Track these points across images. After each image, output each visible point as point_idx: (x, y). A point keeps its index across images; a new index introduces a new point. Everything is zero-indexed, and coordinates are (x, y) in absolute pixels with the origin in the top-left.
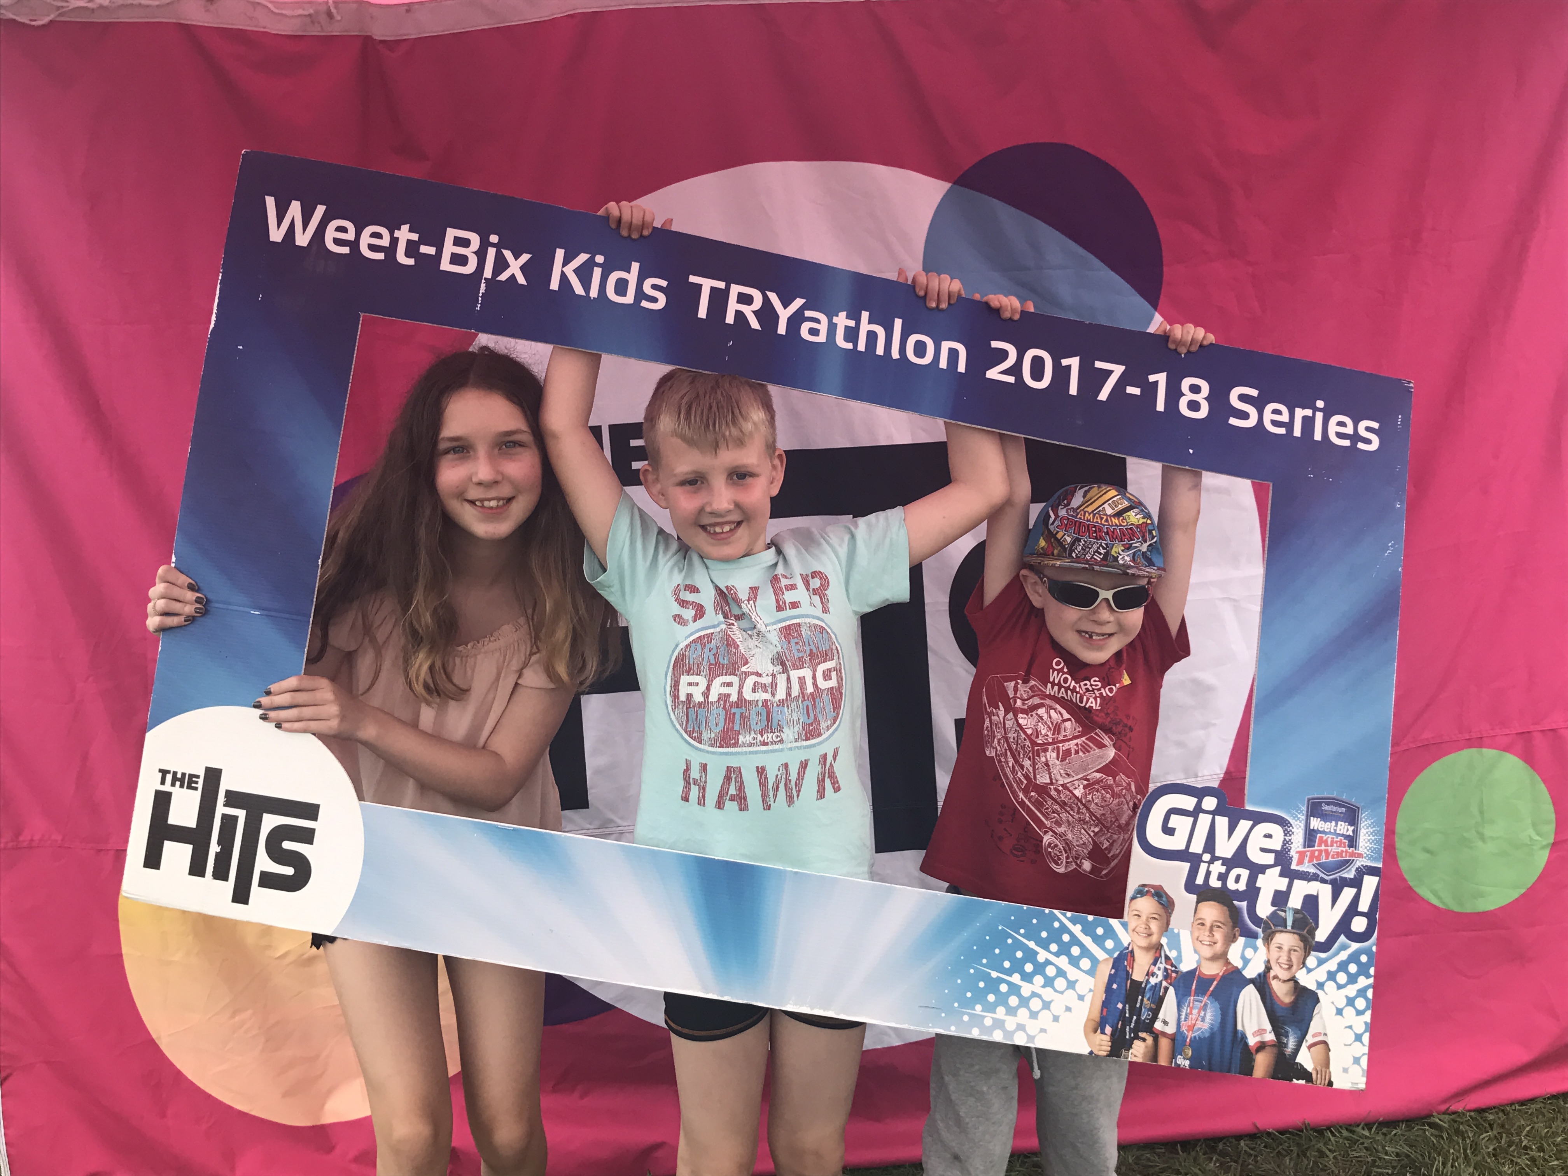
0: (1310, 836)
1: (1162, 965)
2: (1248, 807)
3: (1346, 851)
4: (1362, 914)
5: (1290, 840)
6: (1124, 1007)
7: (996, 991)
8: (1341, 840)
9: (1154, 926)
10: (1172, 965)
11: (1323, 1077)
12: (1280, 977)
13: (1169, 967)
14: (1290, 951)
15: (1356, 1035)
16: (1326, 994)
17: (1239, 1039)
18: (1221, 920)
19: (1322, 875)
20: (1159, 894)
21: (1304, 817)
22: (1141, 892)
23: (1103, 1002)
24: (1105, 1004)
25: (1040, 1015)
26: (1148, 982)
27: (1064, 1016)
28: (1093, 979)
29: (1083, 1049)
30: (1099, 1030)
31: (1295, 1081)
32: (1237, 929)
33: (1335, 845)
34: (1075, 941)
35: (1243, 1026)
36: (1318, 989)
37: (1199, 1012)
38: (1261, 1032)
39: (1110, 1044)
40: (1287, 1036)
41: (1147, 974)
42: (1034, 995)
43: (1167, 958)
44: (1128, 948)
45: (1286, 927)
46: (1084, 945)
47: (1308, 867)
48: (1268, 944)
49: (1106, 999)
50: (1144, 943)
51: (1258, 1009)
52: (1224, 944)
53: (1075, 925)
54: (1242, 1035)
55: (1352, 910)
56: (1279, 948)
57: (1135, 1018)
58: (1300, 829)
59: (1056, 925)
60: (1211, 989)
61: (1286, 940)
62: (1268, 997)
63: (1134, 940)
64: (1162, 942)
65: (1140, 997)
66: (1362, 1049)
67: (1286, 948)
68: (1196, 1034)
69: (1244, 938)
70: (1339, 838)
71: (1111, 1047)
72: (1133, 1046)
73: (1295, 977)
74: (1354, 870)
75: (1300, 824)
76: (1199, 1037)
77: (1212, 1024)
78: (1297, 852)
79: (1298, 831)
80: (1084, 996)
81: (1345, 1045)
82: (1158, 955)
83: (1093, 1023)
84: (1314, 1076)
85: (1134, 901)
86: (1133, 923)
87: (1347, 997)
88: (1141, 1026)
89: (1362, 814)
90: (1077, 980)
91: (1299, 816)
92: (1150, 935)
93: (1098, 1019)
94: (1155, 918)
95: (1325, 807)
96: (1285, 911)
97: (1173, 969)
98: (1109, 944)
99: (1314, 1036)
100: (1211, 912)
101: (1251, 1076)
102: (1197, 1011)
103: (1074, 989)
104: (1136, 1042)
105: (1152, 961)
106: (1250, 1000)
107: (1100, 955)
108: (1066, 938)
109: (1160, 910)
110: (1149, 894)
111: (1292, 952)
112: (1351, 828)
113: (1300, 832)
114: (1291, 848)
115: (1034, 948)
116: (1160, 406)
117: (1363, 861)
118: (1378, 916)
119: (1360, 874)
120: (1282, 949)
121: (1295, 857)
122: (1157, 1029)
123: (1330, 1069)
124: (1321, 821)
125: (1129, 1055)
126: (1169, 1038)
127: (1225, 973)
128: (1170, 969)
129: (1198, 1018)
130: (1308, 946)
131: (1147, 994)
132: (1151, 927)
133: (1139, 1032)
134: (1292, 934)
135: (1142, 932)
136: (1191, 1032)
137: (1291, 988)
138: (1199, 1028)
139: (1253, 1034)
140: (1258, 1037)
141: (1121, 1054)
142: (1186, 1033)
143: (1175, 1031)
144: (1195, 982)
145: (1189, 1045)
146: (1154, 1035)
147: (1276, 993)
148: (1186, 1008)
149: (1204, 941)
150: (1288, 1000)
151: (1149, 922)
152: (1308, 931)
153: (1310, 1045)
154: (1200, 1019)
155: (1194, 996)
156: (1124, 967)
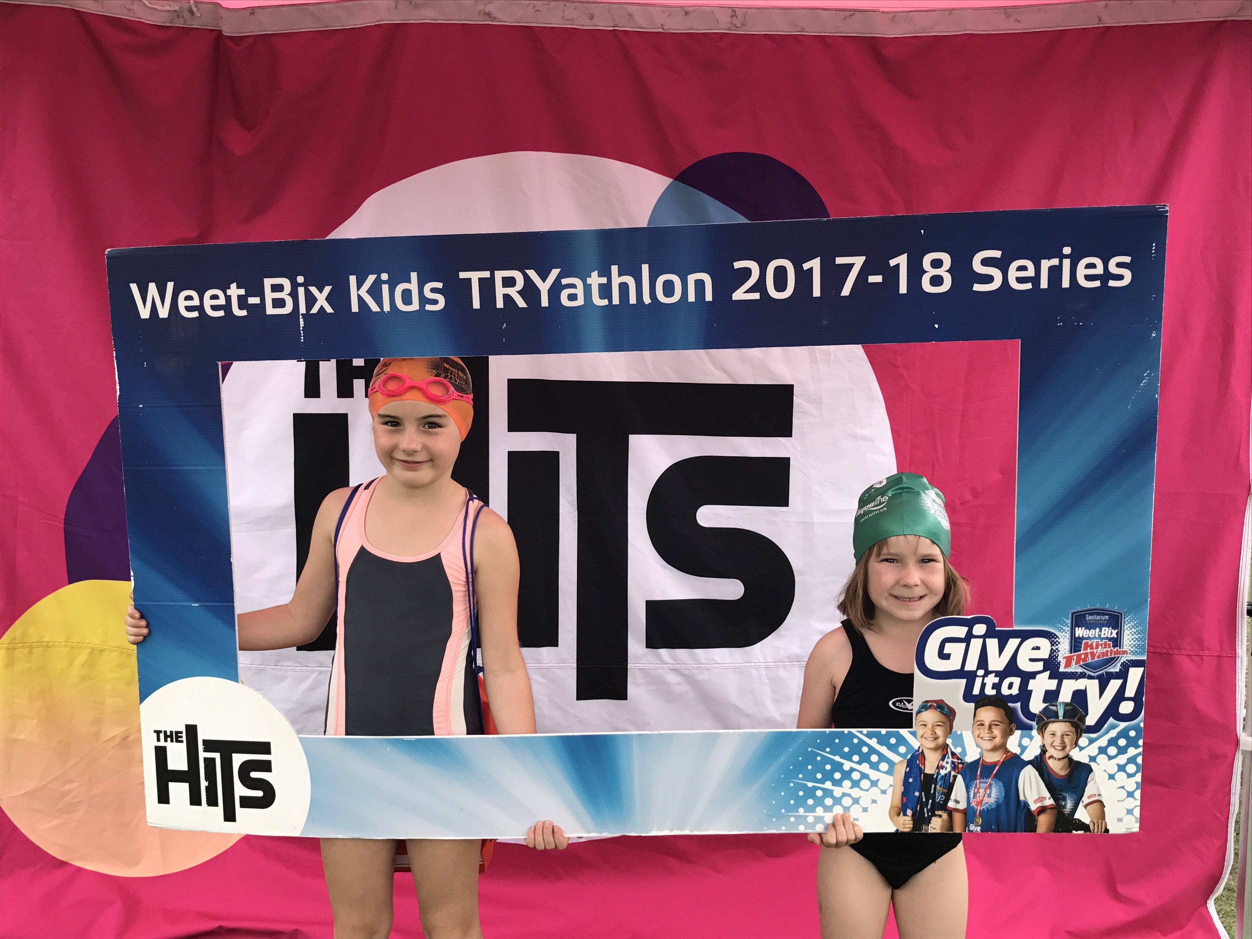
0: (1076, 644)
1: (949, 759)
2: (1016, 628)
3: (1111, 650)
4: (1129, 699)
5: (1057, 649)
6: (921, 795)
7: (813, 796)
8: (1106, 642)
9: (939, 731)
10: (958, 759)
11: (1100, 827)
12: (1055, 756)
13: (955, 760)
14: (1062, 736)
15: (1127, 792)
17: (1023, 807)
18: (999, 720)
19: (1088, 673)
20: (941, 706)
21: (1068, 629)
22: (926, 706)
23: (903, 793)
24: (904, 794)
26: (938, 773)
27: (871, 807)
28: (891, 778)
30: (902, 812)
31: (1074, 832)
32: (1013, 724)
33: (1100, 647)
34: (872, 751)
36: (1090, 761)
37: (985, 791)
38: (1041, 799)
39: (912, 822)
40: (1064, 799)
41: (938, 768)
42: (844, 795)
43: (953, 754)
44: (918, 751)
45: (1058, 717)
46: (881, 753)
47: (1075, 668)
48: (1042, 733)
49: (904, 790)
50: (932, 745)
51: (1037, 783)
52: (1002, 738)
53: (871, 739)
54: (1025, 803)
55: (1120, 696)
56: (1053, 734)
57: (930, 801)
58: (1066, 639)
59: (856, 741)
60: (994, 772)
61: (1058, 728)
62: (1046, 773)
63: (922, 744)
64: (947, 742)
65: (933, 785)
66: (1135, 803)
67: (1059, 734)
68: (984, 807)
70: (1104, 641)
71: (913, 824)
72: (931, 821)
73: (1068, 755)
74: (1119, 665)
75: (1066, 635)
76: (987, 809)
77: (997, 798)
78: (1064, 658)
79: (1064, 641)
81: (1118, 801)
82: (945, 752)
83: (896, 809)
84: (1091, 827)
85: (920, 715)
86: (920, 731)
87: (1118, 765)
88: (937, 806)
89: (1125, 619)
90: (878, 780)
91: (1064, 628)
92: (936, 739)
93: (900, 806)
94: (939, 725)
95: (1089, 618)
96: (1056, 706)
97: (960, 761)
98: (902, 749)
99: (1089, 797)
100: (988, 714)
101: (1035, 832)
102: (983, 790)
103: (877, 786)
104: (933, 818)
105: (940, 758)
106: (1030, 777)
107: (895, 758)
108: (865, 750)
109: (943, 718)
110: (931, 708)
111: (1065, 736)
112: (1115, 632)
113: (1066, 641)
114: (1058, 655)
115: (839, 761)
116: (903, 289)
117: (1128, 656)
118: (1144, 699)
119: (1126, 667)
120: (1056, 735)
121: (1063, 663)
122: (951, 807)
123: (1106, 820)
124: (1085, 629)
125: (928, 829)
126: (961, 813)
127: (1005, 760)
128: (956, 762)
129: (984, 795)
130: (1079, 731)
131: (939, 782)
132: (937, 732)
133: (935, 811)
134: (1064, 723)
135: (929, 737)
136: (980, 806)
137: (1065, 764)
138: (986, 803)
139: (1034, 802)
140: (1039, 803)
141: (923, 829)
142: (976, 807)
143: (966, 807)
144: (980, 769)
145: (979, 816)
146: (948, 812)
147: (1053, 770)
148: (973, 789)
149: (985, 737)
150: (1063, 773)
151: (935, 729)
152: (1078, 718)
153: (1086, 804)
154: (986, 795)
155: (980, 779)
156: (917, 765)
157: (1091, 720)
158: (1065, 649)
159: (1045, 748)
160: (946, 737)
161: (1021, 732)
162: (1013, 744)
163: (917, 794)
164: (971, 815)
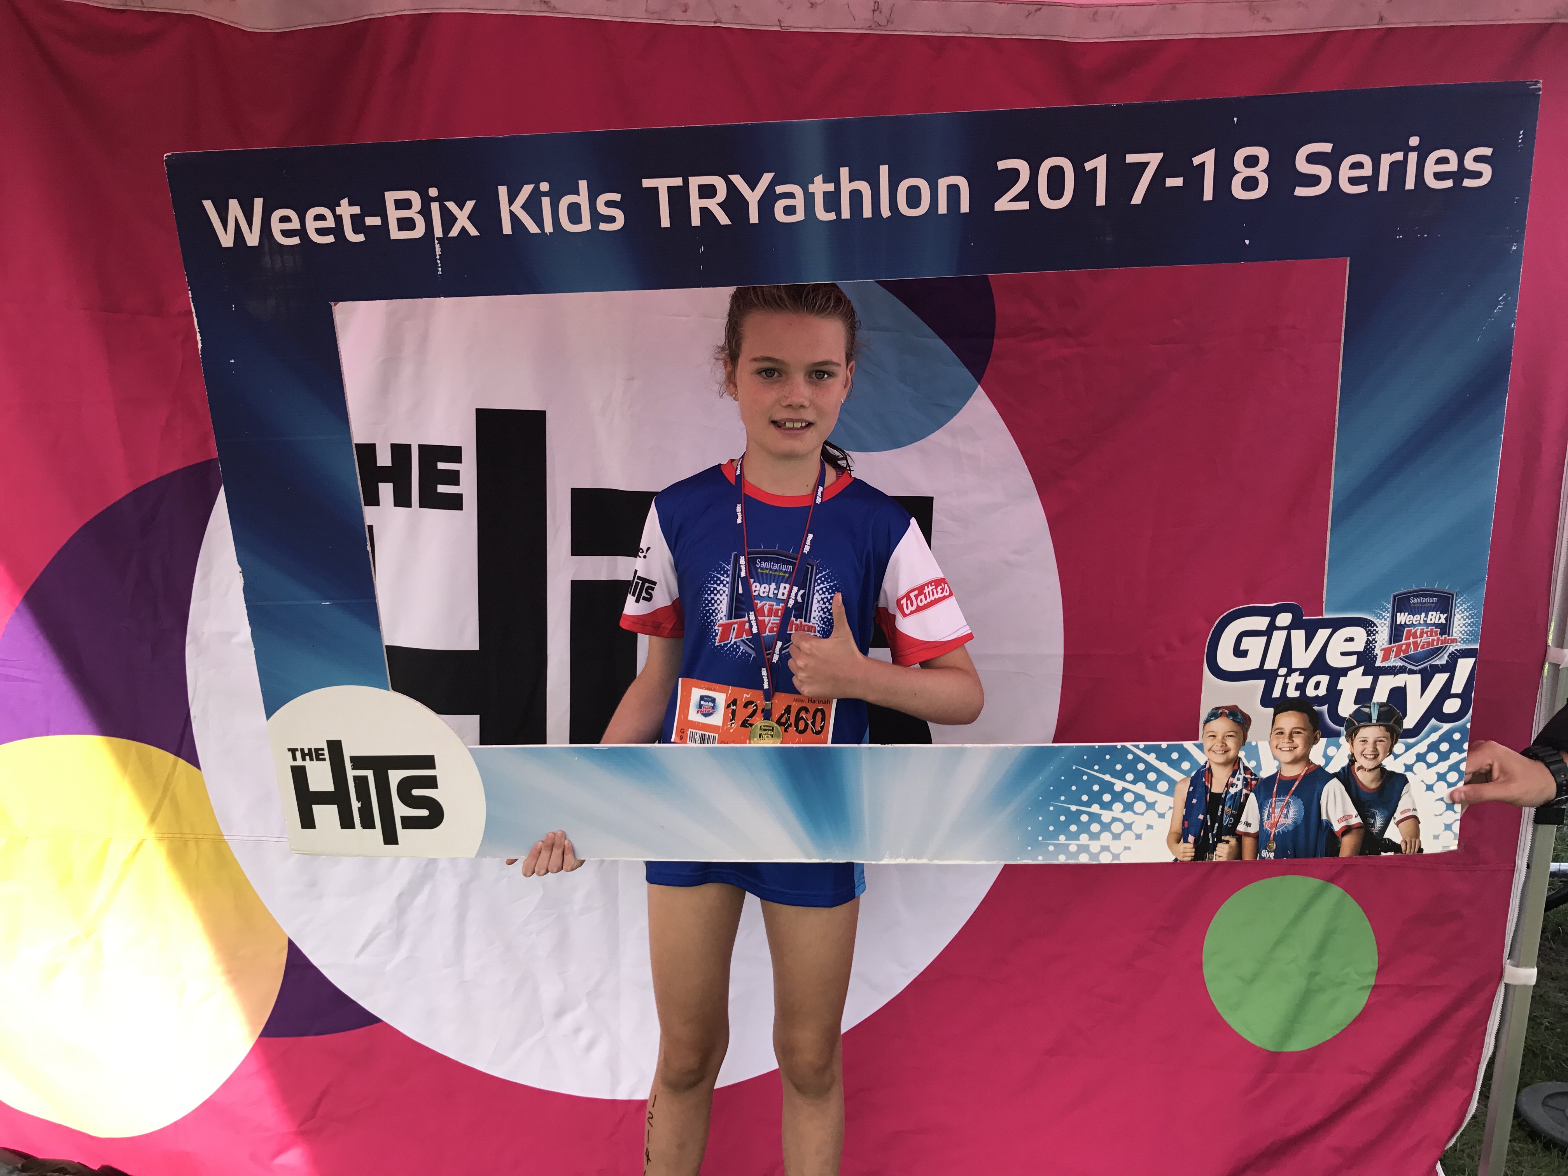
0: (1397, 631)
1: (1241, 775)
2: (1326, 616)
3: (1438, 639)
4: (1455, 696)
5: (1374, 640)
6: (1205, 818)
7: (1077, 821)
8: (1432, 630)
9: (1231, 743)
10: (1252, 774)
11: (1413, 846)
12: (1365, 767)
13: (1248, 776)
14: (1375, 742)
16: (1415, 774)
17: (1324, 828)
18: (1302, 726)
20: (1233, 713)
21: (1388, 615)
22: (1215, 714)
23: (1184, 816)
24: (1185, 818)
25: (1122, 836)
26: (1227, 792)
27: (1146, 834)
28: (1173, 798)
29: (1168, 857)
30: (1182, 840)
31: (1383, 854)
32: (1317, 732)
33: (1425, 635)
34: (1150, 768)
35: (1327, 815)
36: (1406, 771)
37: (1282, 811)
38: (1347, 817)
39: (1194, 850)
40: (1373, 816)
41: (1227, 786)
42: (1114, 820)
43: (1246, 769)
44: (1205, 766)
45: (1370, 720)
46: (1160, 771)
47: (1394, 661)
48: (1352, 740)
49: (1186, 812)
50: (1221, 759)
51: (1343, 798)
52: (1304, 747)
53: (1149, 754)
54: (1327, 823)
55: (1445, 693)
56: (1364, 741)
57: (1217, 825)
58: (1385, 627)
59: (1130, 757)
60: (1293, 789)
61: (1370, 733)
62: (1353, 787)
63: (1210, 758)
64: (1240, 755)
65: (1221, 807)
66: (1455, 817)
67: (1371, 741)
68: (1279, 829)
69: (1326, 738)
70: (1430, 628)
71: (1195, 852)
72: (1217, 848)
73: (1381, 764)
74: (1446, 657)
75: (1385, 622)
76: (1282, 831)
77: (1295, 819)
78: (1381, 650)
79: (1382, 629)
80: (1165, 814)
81: (1436, 815)
82: (1236, 767)
83: (1177, 835)
84: (1403, 847)
85: (1208, 724)
86: (1208, 744)
87: (1438, 773)
88: (1224, 830)
89: (1456, 601)
90: (1156, 802)
91: (1384, 614)
92: (1226, 752)
93: (1180, 831)
94: (1231, 736)
95: (1414, 601)
96: (1370, 707)
97: (1253, 777)
98: (1186, 765)
99: (1402, 813)
100: (1289, 721)
101: (1338, 856)
102: (1280, 809)
103: (1154, 809)
104: (1220, 845)
105: (1230, 774)
106: (1334, 792)
108: (1141, 767)
109: (1236, 728)
110: (1222, 715)
111: (1378, 743)
112: (1443, 617)
113: (1385, 630)
114: (1375, 646)
115: (1110, 780)
116: (1208, 195)
117: (1456, 645)
118: (1473, 695)
119: (1454, 658)
120: (1367, 741)
121: (1380, 655)
122: (1240, 831)
123: (1420, 839)
124: (1409, 615)
125: (1213, 857)
126: (1253, 837)
127: (1307, 773)
128: (1250, 778)
129: (1280, 816)
130: (1395, 735)
131: (1227, 802)
132: (1227, 744)
133: (1222, 836)
134: (1378, 727)
135: (1218, 750)
136: (1274, 829)
137: (1377, 775)
138: (1282, 824)
139: (1338, 821)
140: (1344, 822)
141: (1206, 858)
142: (1270, 830)
143: (1258, 830)
144: (1276, 785)
145: (1273, 840)
146: (1237, 837)
147: (1361, 782)
148: (1268, 809)
149: (1284, 748)
150: (1373, 786)
151: (1225, 740)
152: (1394, 721)
153: (1398, 821)
154: (1282, 816)
155: (1276, 797)
156: (1202, 783)
157: (1409, 723)
158: (1384, 639)
159: (1355, 758)
160: (1238, 749)
161: (1327, 741)
162: (1316, 755)
163: (1201, 817)
164: (1264, 840)
